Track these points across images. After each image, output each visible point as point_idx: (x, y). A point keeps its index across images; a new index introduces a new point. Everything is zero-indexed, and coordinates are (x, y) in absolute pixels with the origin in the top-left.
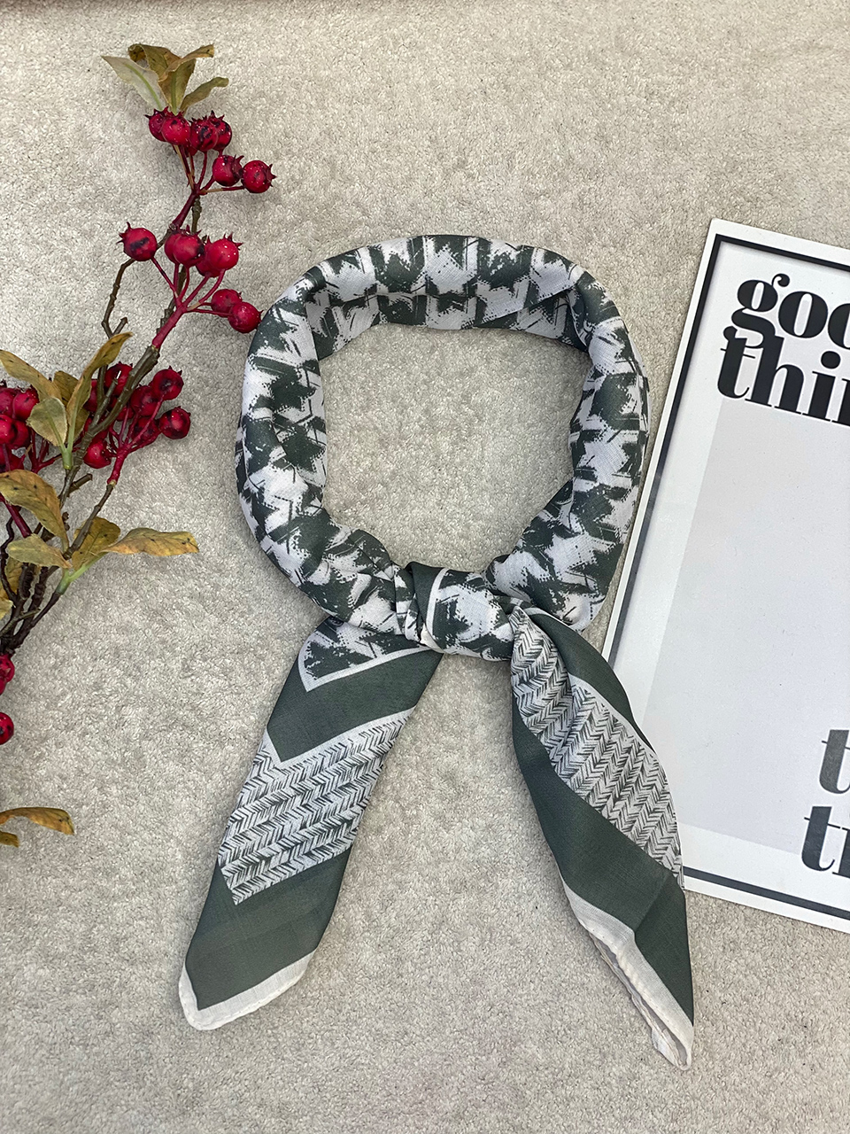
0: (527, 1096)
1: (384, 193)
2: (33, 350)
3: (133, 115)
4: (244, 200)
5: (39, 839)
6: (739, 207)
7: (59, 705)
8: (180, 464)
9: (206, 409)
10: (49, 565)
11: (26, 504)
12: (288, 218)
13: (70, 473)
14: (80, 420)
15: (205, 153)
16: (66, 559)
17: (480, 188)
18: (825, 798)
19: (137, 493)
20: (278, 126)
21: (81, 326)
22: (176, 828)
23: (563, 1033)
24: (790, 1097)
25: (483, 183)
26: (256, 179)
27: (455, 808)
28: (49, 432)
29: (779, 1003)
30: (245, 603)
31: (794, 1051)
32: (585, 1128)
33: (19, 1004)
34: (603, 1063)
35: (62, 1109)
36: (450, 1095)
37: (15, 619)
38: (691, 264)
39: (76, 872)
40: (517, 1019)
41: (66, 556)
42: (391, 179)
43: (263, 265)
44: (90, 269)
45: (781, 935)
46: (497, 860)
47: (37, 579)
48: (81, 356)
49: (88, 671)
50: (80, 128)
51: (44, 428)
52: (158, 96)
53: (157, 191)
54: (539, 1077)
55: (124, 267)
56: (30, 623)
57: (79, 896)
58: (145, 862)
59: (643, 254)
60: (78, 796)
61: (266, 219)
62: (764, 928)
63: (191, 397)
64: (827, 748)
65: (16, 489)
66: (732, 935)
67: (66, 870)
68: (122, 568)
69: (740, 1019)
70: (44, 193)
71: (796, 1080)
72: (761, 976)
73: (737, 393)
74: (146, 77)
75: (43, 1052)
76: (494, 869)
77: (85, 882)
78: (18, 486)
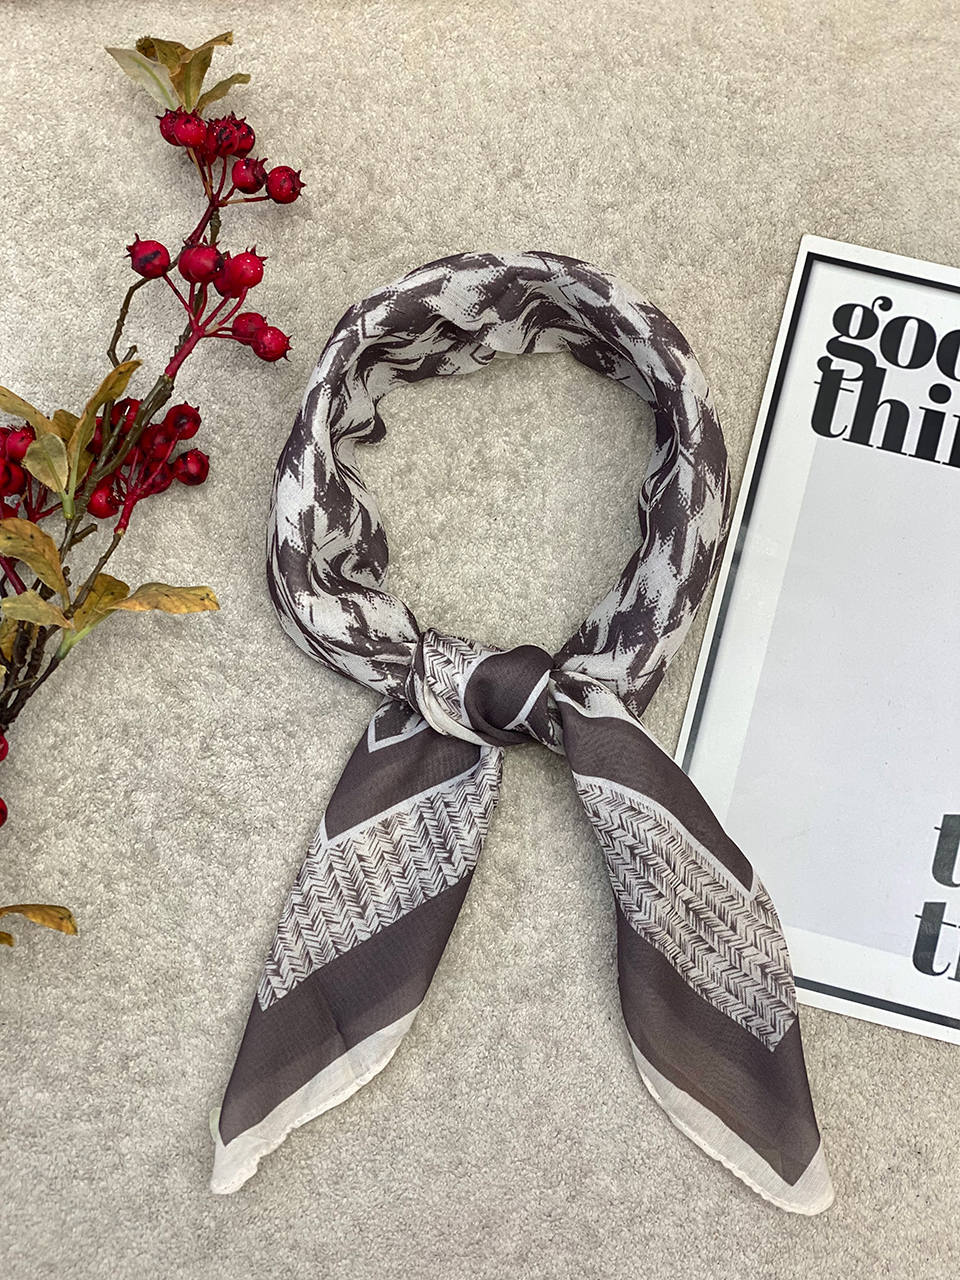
0: (600, 1235)
1: (429, 206)
2: (28, 386)
3: (142, 120)
4: (269, 215)
5: (37, 944)
6: (834, 220)
7: (60, 790)
8: (197, 514)
9: (226, 452)
10: (47, 625)
11: (21, 555)
12: (320, 235)
13: (71, 523)
14: (83, 464)
15: (224, 158)
16: (68, 618)
17: (538, 199)
18: (938, 893)
19: (149, 548)
20: (308, 131)
21: (83, 359)
22: (194, 930)
23: (641, 1162)
24: (902, 1234)
25: (541, 195)
26: (284, 187)
27: (515, 906)
28: (48, 476)
29: (889, 1126)
30: (272, 672)
31: (906, 1181)
32: (666, 1271)
33: (15, 1132)
34: (687, 1196)
35: (63, 1253)
36: (512, 1234)
37: (9, 689)
38: (781, 284)
39: (79, 981)
40: (588, 1147)
41: (67, 615)
42: (436, 190)
43: (291, 288)
44: (93, 294)
45: (891, 1048)
46: (563, 964)
47: (33, 644)
48: (83, 392)
49: (93, 751)
50: (82, 134)
51: (43, 471)
52: (170, 94)
53: (169, 205)
54: (614, 1213)
55: (132, 290)
56: (26, 693)
57: (83, 1008)
58: (158, 970)
59: (726, 274)
60: (81, 894)
61: (293, 236)
62: (870, 1040)
63: (209, 439)
64: (940, 836)
65: (9, 538)
66: (834, 1049)
67: (68, 978)
68: (131, 635)
69: (844, 1145)
70: (40, 208)
71: (909, 1214)
72: (868, 1096)
73: (833, 432)
74: (156, 72)
75: (42, 1187)
76: (561, 976)
77: (90, 992)
78: (13, 536)
